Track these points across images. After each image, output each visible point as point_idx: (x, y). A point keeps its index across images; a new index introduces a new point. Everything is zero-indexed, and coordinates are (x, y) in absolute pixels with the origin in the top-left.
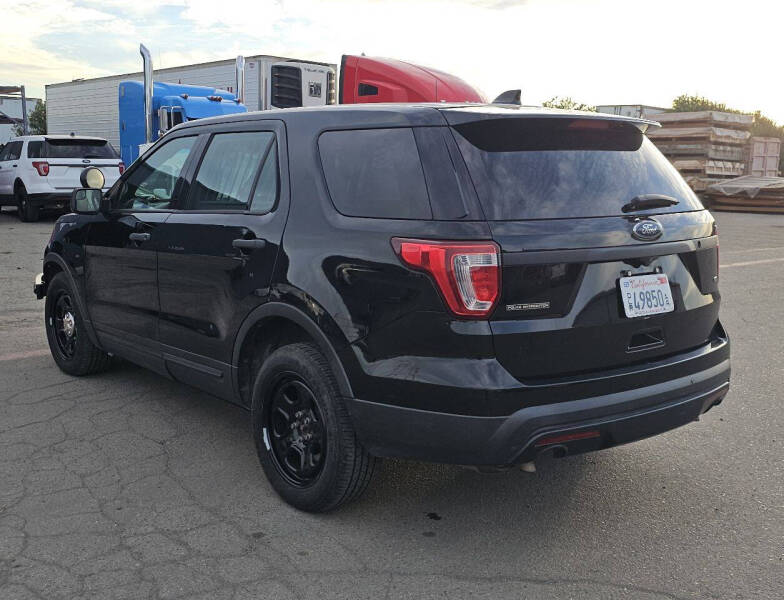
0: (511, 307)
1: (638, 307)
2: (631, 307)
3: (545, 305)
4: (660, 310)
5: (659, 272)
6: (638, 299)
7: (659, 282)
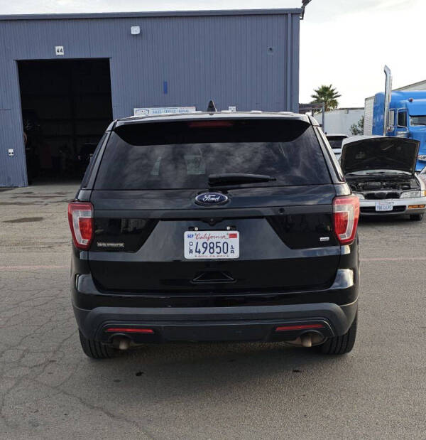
0: (100, 245)
1: (199, 252)
2: (191, 252)
3: (121, 245)
4: (223, 256)
5: (230, 230)
6: (200, 247)
7: (228, 237)
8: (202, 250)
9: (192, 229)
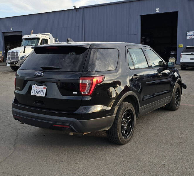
2: (33, 92)
4: (40, 95)
5: (45, 86)
6: (35, 91)
7: (43, 88)
8: (36, 92)
9: (35, 85)
